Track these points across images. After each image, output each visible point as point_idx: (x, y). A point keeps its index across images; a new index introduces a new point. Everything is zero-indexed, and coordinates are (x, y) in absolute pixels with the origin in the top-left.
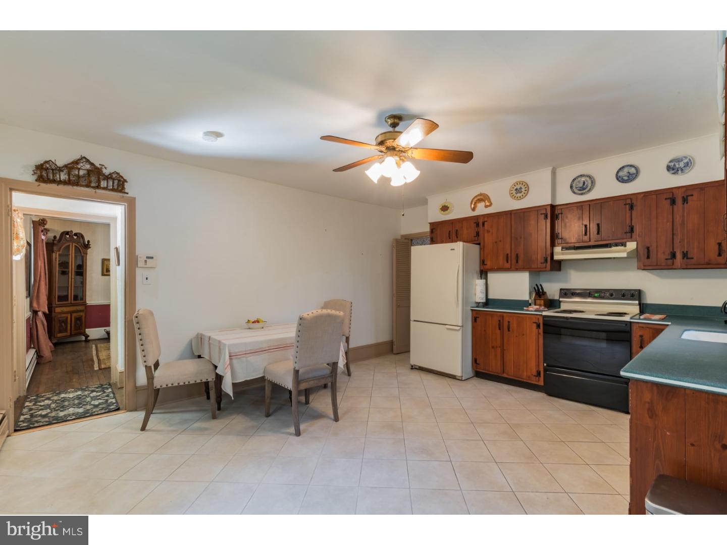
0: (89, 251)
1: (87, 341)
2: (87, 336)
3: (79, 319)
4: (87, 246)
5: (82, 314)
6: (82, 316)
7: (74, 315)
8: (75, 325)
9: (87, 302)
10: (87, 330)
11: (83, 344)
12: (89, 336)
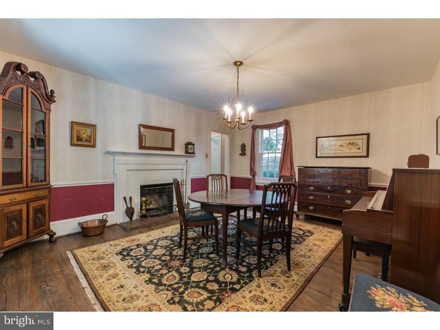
0: (53, 106)
1: (52, 240)
2: (52, 235)
3: (40, 210)
4: (50, 98)
5: (44, 203)
6: (44, 205)
7: (33, 205)
8: (35, 222)
9: (52, 184)
10: (51, 223)
11: (47, 246)
12: (55, 234)
